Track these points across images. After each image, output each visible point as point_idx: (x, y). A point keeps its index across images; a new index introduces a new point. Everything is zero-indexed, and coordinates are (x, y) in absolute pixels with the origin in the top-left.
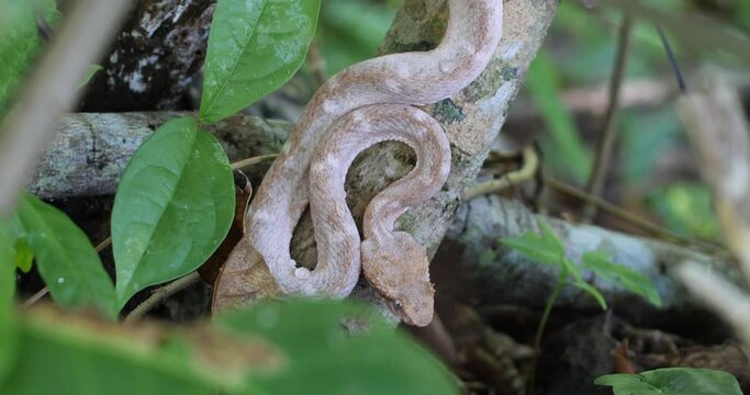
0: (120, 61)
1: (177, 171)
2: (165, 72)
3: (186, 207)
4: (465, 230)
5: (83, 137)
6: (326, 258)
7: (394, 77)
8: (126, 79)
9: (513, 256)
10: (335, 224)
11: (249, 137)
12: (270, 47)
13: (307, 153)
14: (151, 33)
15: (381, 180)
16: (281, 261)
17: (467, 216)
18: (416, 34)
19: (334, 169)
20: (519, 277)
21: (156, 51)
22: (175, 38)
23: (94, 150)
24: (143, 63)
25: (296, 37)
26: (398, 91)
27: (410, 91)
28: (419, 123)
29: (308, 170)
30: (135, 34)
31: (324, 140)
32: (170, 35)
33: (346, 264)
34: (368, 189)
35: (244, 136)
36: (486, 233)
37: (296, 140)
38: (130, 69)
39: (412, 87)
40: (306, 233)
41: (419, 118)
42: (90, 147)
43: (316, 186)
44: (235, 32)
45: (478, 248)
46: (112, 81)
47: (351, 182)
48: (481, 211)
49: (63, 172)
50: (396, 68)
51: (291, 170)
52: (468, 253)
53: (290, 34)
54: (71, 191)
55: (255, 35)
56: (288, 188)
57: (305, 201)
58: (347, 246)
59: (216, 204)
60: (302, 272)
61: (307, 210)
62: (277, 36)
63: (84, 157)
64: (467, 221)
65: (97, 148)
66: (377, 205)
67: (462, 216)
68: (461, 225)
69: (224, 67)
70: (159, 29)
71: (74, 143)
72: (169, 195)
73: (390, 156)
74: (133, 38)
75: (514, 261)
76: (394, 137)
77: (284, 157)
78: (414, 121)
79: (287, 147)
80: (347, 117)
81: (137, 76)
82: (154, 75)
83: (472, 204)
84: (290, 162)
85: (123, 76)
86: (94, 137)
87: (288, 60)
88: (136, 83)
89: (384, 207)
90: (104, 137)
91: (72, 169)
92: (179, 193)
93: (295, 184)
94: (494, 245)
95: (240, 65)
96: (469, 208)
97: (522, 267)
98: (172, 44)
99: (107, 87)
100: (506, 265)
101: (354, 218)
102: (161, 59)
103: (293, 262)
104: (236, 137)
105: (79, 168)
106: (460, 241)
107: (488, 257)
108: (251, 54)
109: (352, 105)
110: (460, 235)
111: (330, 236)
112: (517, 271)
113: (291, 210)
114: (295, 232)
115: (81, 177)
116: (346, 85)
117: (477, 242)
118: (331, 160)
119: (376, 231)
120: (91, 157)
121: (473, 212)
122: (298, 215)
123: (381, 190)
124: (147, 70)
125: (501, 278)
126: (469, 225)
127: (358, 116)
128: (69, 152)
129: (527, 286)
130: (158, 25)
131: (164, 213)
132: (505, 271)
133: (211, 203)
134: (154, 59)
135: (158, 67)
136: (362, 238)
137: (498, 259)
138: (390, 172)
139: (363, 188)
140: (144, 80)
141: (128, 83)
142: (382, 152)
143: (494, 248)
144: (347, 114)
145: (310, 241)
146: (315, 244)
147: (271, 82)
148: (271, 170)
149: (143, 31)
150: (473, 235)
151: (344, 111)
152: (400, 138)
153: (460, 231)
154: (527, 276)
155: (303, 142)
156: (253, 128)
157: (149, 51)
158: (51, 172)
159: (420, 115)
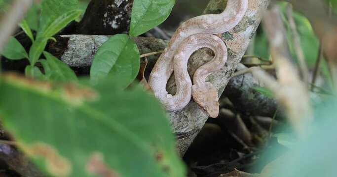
0: (108, 16)
1: (118, 54)
2: (125, 21)
3: (120, 67)
4: (242, 85)
5: (91, 44)
6: (179, 90)
7: (206, 23)
8: (110, 23)
9: (262, 96)
10: (182, 78)
11: (156, 46)
12: (157, 9)
13: (173, 52)
14: (119, 6)
15: (201, 62)
16: (162, 92)
17: (243, 80)
18: (216, 7)
19: (183, 58)
20: (265, 104)
21: (121, 12)
22: (128, 8)
23: (95, 49)
24: (116, 17)
25: (167, 5)
26: (207, 28)
27: (212, 28)
28: (215, 41)
29: (173, 58)
30: (113, 6)
31: (179, 46)
32: (126, 7)
33: (185, 93)
34: (196, 65)
35: (154, 46)
36: (251, 87)
37: (169, 46)
38: (112, 19)
39: (212, 27)
40: (173, 81)
41: (215, 39)
42: (93, 47)
43: (176, 63)
44: (144, 3)
45: (247, 92)
46: (105, 24)
47: (190, 62)
48: (249, 78)
49: (82, 57)
50: (207, 19)
51: (167, 58)
52: (243, 94)
53: (165, 4)
54: (86, 64)
55: (151, 4)
56: (166, 65)
57: (173, 70)
58: (186, 86)
59: (132, 66)
60: (170, 96)
61: (173, 73)
62: (160, 5)
63: (91, 51)
64: (243, 82)
65: (96, 48)
66: (199, 71)
67: (241, 80)
68: (241, 83)
69: (139, 16)
70: (122, 4)
71: (87, 46)
72: (114, 62)
73: (205, 52)
74: (112, 7)
75: (263, 98)
76: (207, 46)
77: (165, 53)
78: (213, 40)
79: (166, 49)
80: (189, 38)
81: (114, 22)
82: (121, 22)
83: (245, 75)
84: (167, 54)
85: (109, 22)
86: (95, 44)
87: (164, 14)
88: (114, 25)
89: (201, 72)
90: (99, 44)
91: (86, 55)
92: (118, 62)
93: (169, 63)
94: (254, 92)
95: (145, 15)
96: (244, 77)
97: (265, 100)
98: (127, 10)
99: (103, 26)
100: (259, 99)
101: (190, 76)
102: (123, 16)
103: (167, 92)
104: (151, 46)
105: (89, 55)
106: (240, 89)
107: (251, 97)
108: (150, 11)
109: (191, 33)
110: (240, 87)
111: (180, 82)
112: (263, 102)
113: (167, 73)
114: (168, 81)
115: (90, 59)
116: (188, 26)
117: (247, 90)
118: (182, 54)
119: (198, 81)
120: (93, 51)
121: (245, 79)
122: (170, 75)
123: (201, 65)
124: (118, 20)
125: (257, 105)
126: (244, 83)
127: (193, 38)
128: (85, 49)
129: (268, 108)
130: (121, 2)
131: (112, 69)
132: (259, 102)
133: (130, 66)
134: (120, 16)
135: (122, 19)
136: (193, 84)
137: (256, 97)
138: (205, 58)
139: (194, 64)
140: (117, 24)
141: (111, 25)
142: (202, 51)
143: (254, 93)
144: (189, 37)
145: (174, 84)
146: (175, 85)
147: (157, 22)
148: (160, 58)
149: (116, 5)
150: (245, 87)
151: (187, 36)
152: (209, 47)
153: (240, 85)
154: (268, 104)
155: (172, 47)
156: (158, 43)
157: (118, 13)
158: (77, 56)
159: (216, 38)
